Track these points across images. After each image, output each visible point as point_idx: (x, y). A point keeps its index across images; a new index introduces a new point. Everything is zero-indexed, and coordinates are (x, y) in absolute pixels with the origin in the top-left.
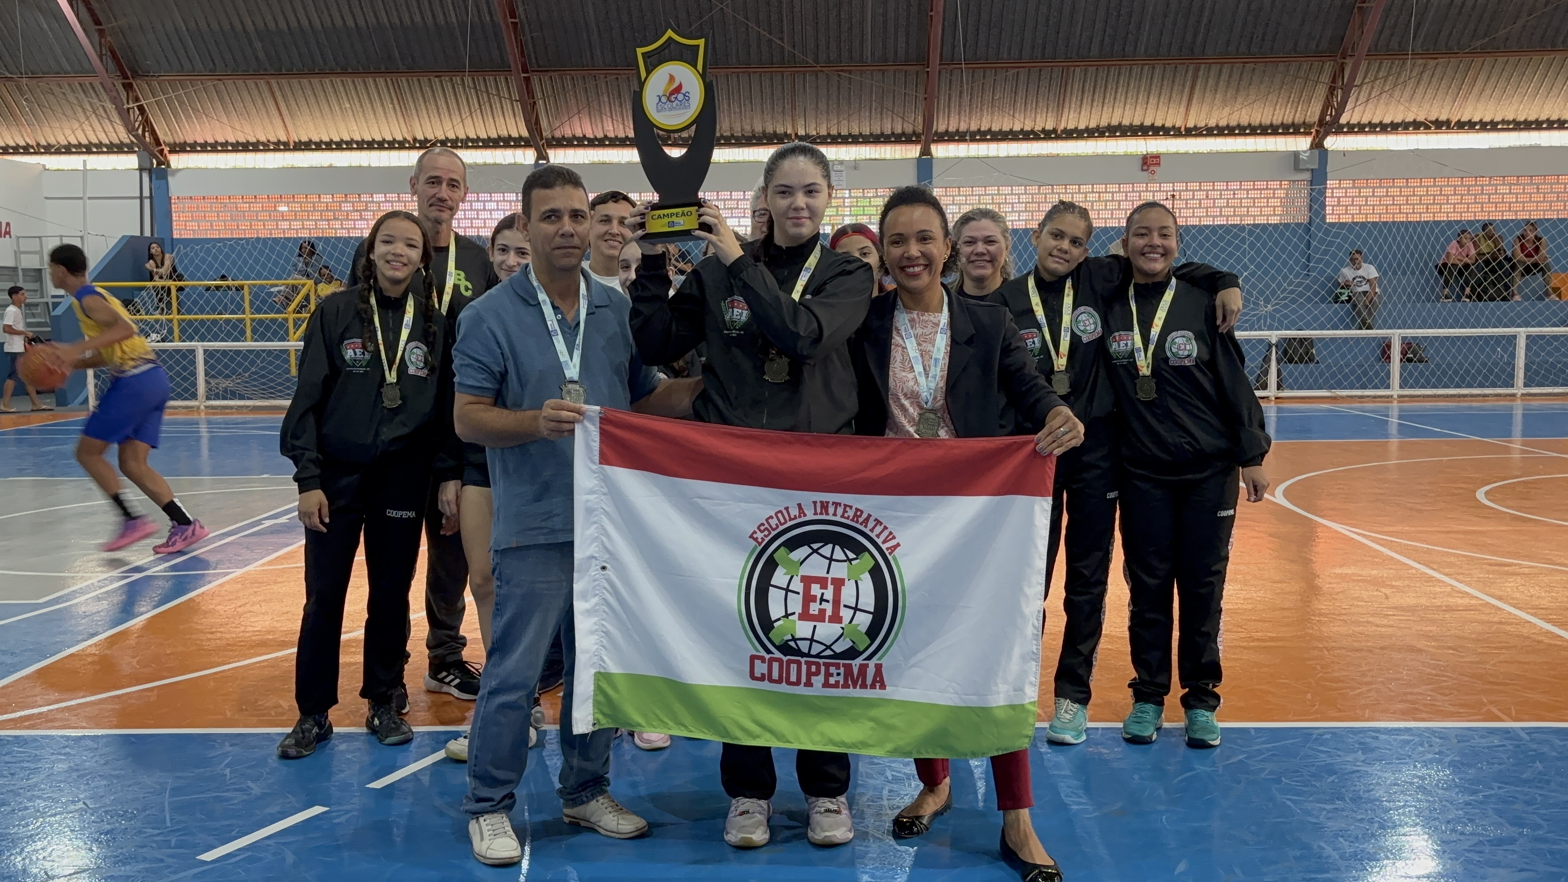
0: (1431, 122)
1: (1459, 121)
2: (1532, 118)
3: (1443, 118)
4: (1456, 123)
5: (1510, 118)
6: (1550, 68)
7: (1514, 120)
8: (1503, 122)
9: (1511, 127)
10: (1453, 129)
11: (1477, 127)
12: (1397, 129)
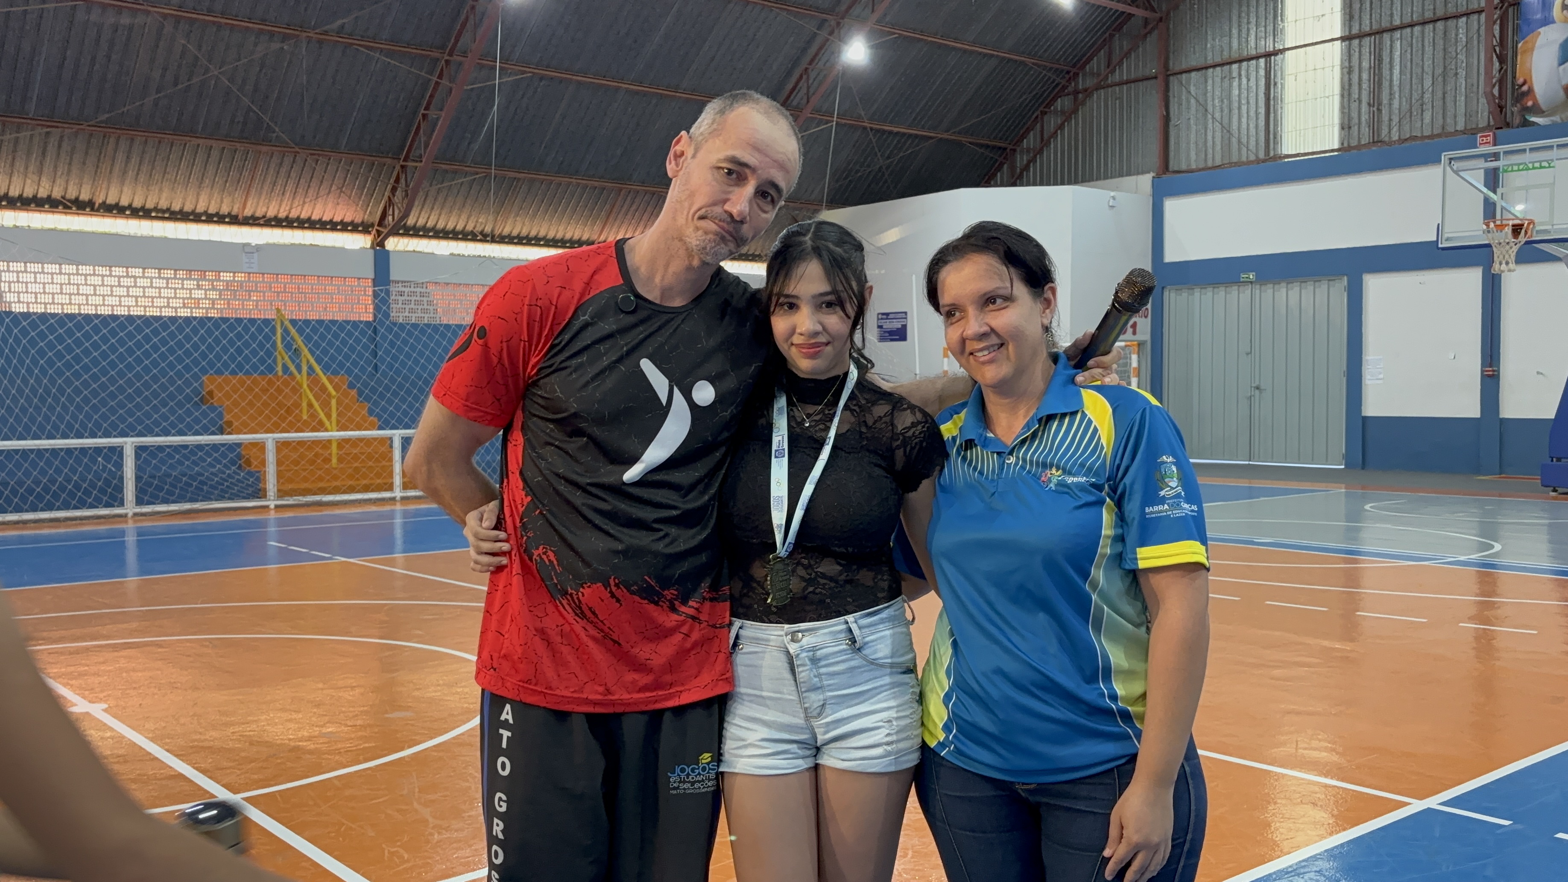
0: (69, 201)
1: (104, 203)
2: (188, 208)
3: (85, 196)
4: (100, 205)
5: (163, 205)
6: (195, 156)
7: (168, 210)
8: (156, 209)
9: (167, 215)
10: (98, 210)
11: (128, 212)
12: (29, 205)
